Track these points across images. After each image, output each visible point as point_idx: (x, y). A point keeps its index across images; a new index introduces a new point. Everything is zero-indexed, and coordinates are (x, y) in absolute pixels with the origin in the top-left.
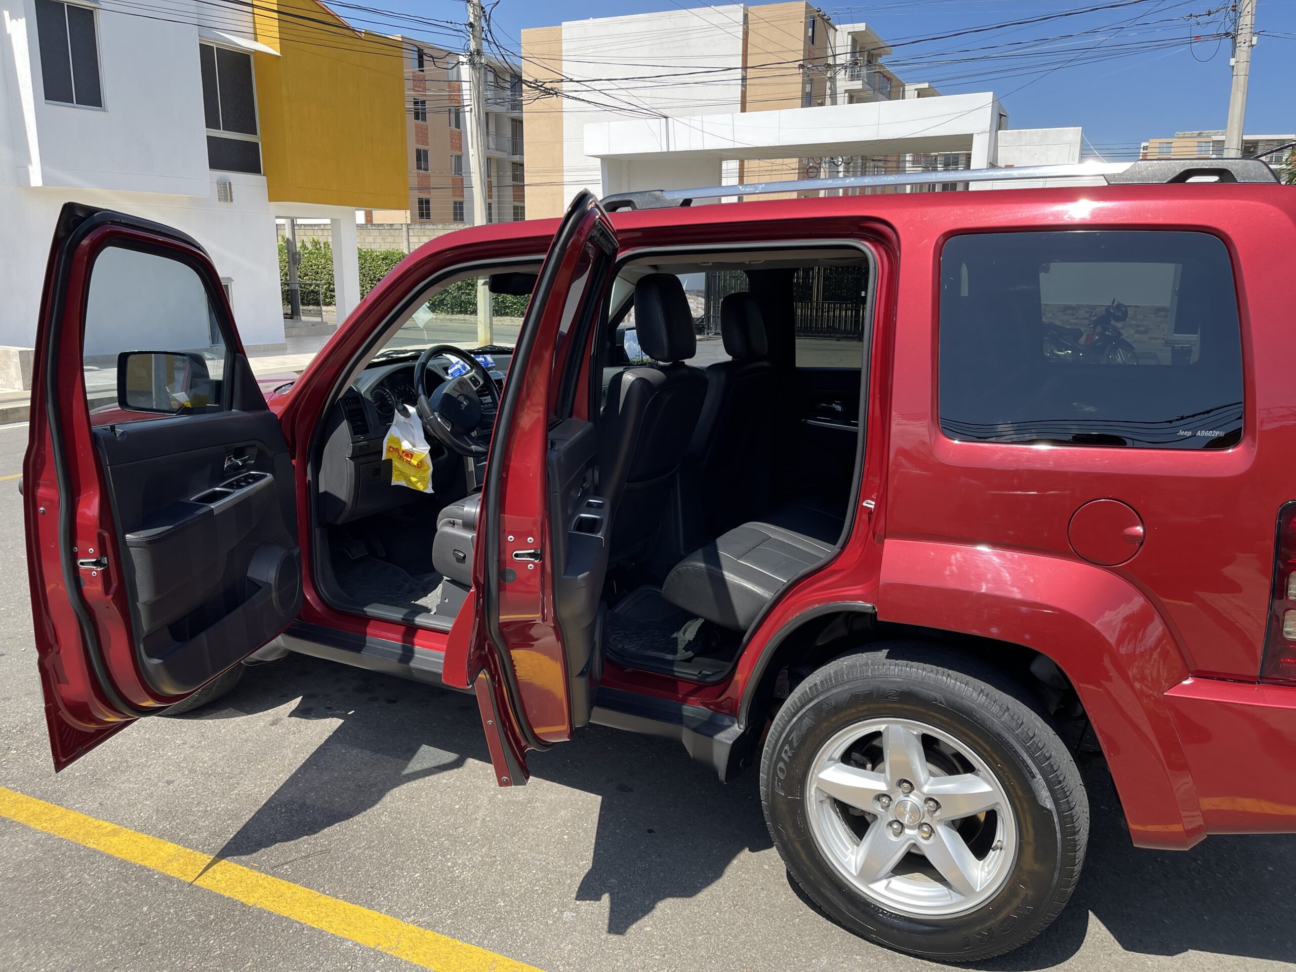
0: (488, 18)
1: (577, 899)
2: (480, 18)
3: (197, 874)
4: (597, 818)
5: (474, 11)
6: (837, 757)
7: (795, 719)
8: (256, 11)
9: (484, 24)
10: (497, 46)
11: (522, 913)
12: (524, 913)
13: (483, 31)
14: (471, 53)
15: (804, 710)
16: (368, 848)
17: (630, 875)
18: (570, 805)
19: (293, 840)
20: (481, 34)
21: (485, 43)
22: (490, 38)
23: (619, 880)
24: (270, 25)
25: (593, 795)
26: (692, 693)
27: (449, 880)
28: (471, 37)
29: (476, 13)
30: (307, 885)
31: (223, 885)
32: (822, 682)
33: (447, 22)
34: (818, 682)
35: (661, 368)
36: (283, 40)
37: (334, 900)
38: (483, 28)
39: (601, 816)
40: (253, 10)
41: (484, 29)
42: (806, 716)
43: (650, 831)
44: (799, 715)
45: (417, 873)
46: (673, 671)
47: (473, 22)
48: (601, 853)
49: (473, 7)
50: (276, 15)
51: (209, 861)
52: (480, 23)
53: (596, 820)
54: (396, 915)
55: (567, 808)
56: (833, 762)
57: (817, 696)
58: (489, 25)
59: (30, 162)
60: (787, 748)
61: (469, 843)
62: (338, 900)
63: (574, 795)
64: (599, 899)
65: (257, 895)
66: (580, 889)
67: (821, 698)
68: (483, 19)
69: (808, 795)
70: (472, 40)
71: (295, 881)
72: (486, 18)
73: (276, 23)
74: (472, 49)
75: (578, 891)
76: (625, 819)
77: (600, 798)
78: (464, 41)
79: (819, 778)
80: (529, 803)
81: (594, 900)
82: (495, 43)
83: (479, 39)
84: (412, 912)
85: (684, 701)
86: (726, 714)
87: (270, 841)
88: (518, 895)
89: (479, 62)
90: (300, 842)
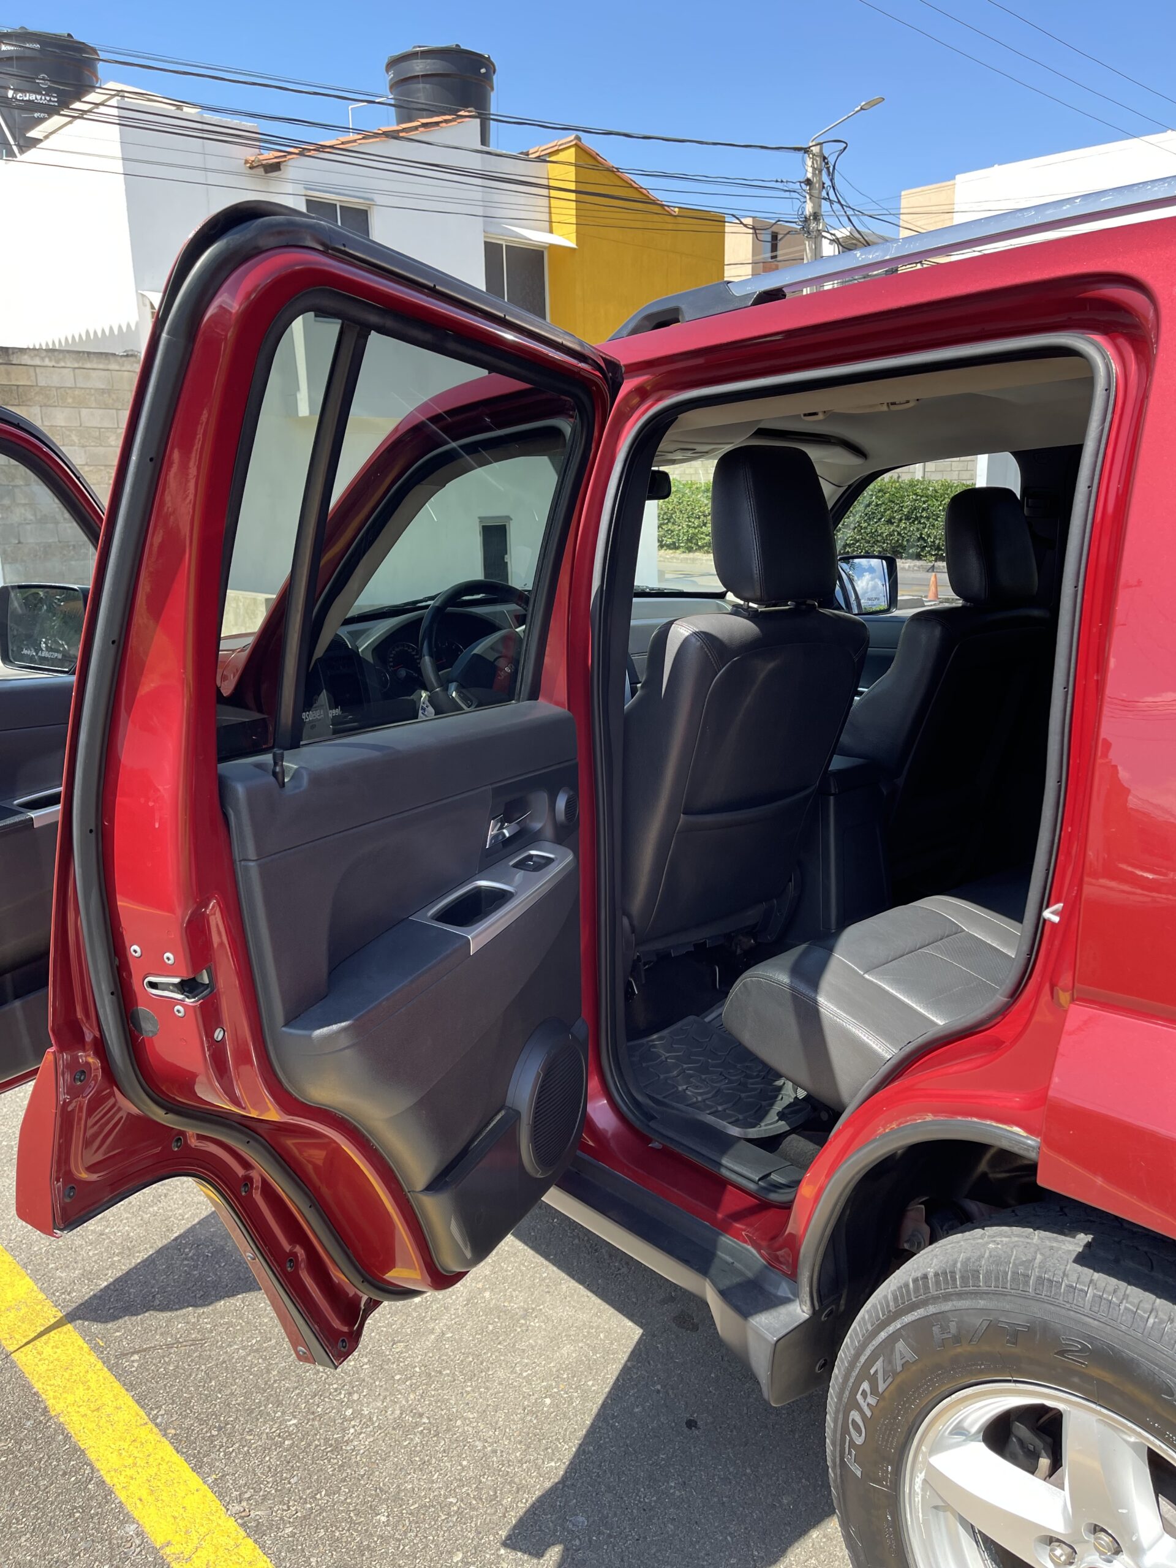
0: (831, 171)
1: (505, 1544)
2: (820, 171)
3: (25, 1341)
4: (616, 1374)
5: (813, 163)
6: (974, 1430)
7: (883, 1335)
8: (553, 193)
9: (825, 178)
10: (842, 205)
11: (404, 1546)
12: (407, 1548)
13: (824, 187)
14: (806, 218)
15: (898, 1324)
16: (257, 1351)
17: (615, 1515)
18: (585, 1337)
19: (171, 1310)
20: (820, 192)
21: (825, 205)
22: (832, 197)
23: (591, 1520)
24: (566, 210)
25: (630, 1324)
26: (737, 1216)
27: (331, 1445)
28: (808, 197)
29: (816, 166)
30: (140, 1401)
31: (42, 1368)
32: (936, 1275)
33: (777, 181)
34: (931, 1272)
35: (753, 616)
36: (581, 225)
37: (159, 1437)
38: (824, 184)
39: (626, 1371)
40: (549, 193)
41: (825, 186)
42: (902, 1336)
43: (691, 1424)
44: (891, 1329)
45: (295, 1417)
46: (720, 1165)
47: (811, 179)
48: (589, 1452)
49: (813, 158)
50: (573, 196)
51: (53, 1321)
52: (820, 178)
53: (611, 1379)
54: (221, 1496)
55: (578, 1341)
56: (964, 1438)
57: (924, 1303)
58: (831, 180)
59: (298, 389)
60: (865, 1386)
61: (397, 1377)
62: (164, 1439)
63: (599, 1317)
64: (539, 1555)
65: (70, 1398)
66: (521, 1522)
67: (932, 1309)
68: (824, 173)
69: (907, 1490)
70: (808, 201)
71: (130, 1387)
72: (828, 168)
73: (573, 205)
74: (807, 213)
75: (515, 1527)
76: (659, 1387)
77: (638, 1332)
78: (797, 204)
79: (929, 1463)
80: (524, 1317)
81: (530, 1554)
82: (839, 202)
83: (817, 199)
84: (247, 1496)
85: (725, 1227)
86: (784, 1273)
87: (147, 1305)
88: (417, 1505)
89: (815, 229)
90: (177, 1317)
